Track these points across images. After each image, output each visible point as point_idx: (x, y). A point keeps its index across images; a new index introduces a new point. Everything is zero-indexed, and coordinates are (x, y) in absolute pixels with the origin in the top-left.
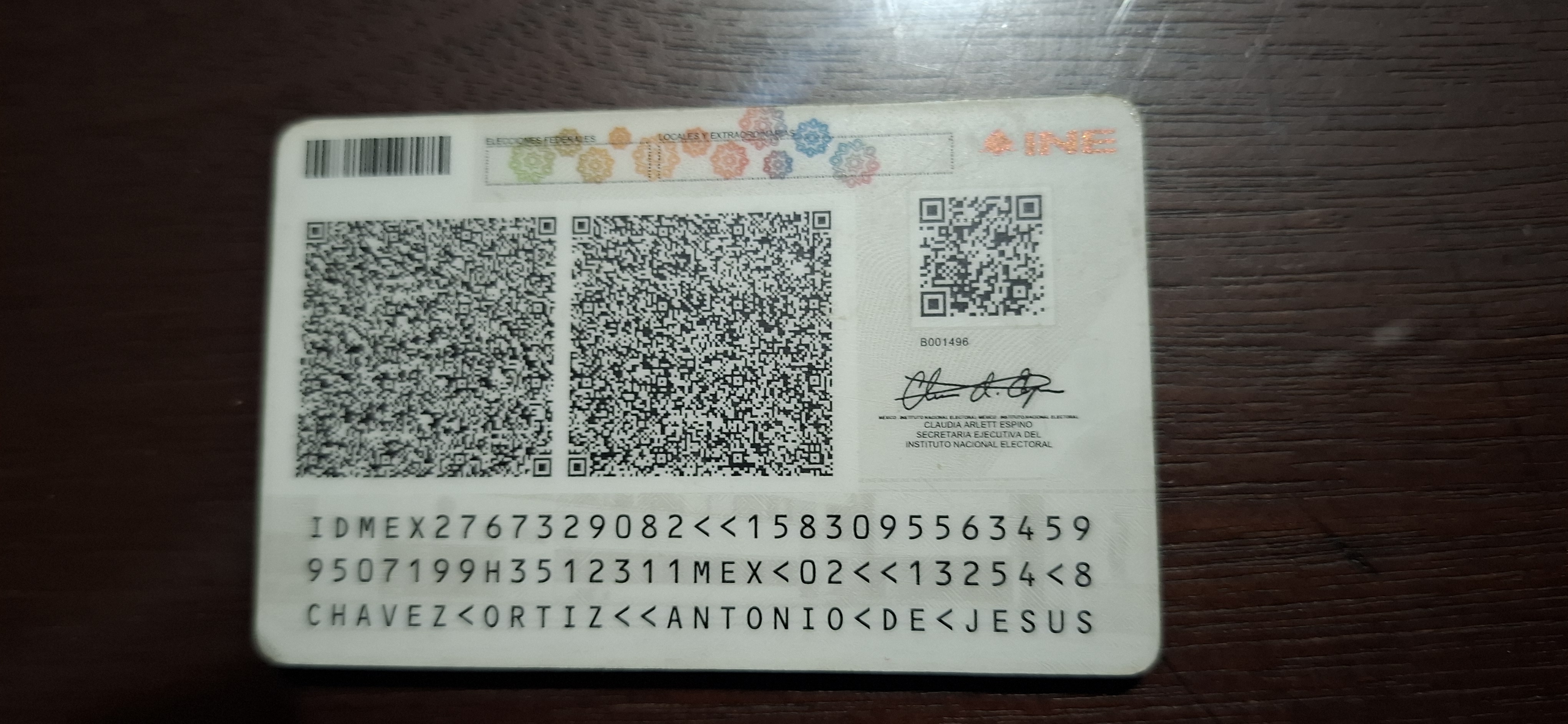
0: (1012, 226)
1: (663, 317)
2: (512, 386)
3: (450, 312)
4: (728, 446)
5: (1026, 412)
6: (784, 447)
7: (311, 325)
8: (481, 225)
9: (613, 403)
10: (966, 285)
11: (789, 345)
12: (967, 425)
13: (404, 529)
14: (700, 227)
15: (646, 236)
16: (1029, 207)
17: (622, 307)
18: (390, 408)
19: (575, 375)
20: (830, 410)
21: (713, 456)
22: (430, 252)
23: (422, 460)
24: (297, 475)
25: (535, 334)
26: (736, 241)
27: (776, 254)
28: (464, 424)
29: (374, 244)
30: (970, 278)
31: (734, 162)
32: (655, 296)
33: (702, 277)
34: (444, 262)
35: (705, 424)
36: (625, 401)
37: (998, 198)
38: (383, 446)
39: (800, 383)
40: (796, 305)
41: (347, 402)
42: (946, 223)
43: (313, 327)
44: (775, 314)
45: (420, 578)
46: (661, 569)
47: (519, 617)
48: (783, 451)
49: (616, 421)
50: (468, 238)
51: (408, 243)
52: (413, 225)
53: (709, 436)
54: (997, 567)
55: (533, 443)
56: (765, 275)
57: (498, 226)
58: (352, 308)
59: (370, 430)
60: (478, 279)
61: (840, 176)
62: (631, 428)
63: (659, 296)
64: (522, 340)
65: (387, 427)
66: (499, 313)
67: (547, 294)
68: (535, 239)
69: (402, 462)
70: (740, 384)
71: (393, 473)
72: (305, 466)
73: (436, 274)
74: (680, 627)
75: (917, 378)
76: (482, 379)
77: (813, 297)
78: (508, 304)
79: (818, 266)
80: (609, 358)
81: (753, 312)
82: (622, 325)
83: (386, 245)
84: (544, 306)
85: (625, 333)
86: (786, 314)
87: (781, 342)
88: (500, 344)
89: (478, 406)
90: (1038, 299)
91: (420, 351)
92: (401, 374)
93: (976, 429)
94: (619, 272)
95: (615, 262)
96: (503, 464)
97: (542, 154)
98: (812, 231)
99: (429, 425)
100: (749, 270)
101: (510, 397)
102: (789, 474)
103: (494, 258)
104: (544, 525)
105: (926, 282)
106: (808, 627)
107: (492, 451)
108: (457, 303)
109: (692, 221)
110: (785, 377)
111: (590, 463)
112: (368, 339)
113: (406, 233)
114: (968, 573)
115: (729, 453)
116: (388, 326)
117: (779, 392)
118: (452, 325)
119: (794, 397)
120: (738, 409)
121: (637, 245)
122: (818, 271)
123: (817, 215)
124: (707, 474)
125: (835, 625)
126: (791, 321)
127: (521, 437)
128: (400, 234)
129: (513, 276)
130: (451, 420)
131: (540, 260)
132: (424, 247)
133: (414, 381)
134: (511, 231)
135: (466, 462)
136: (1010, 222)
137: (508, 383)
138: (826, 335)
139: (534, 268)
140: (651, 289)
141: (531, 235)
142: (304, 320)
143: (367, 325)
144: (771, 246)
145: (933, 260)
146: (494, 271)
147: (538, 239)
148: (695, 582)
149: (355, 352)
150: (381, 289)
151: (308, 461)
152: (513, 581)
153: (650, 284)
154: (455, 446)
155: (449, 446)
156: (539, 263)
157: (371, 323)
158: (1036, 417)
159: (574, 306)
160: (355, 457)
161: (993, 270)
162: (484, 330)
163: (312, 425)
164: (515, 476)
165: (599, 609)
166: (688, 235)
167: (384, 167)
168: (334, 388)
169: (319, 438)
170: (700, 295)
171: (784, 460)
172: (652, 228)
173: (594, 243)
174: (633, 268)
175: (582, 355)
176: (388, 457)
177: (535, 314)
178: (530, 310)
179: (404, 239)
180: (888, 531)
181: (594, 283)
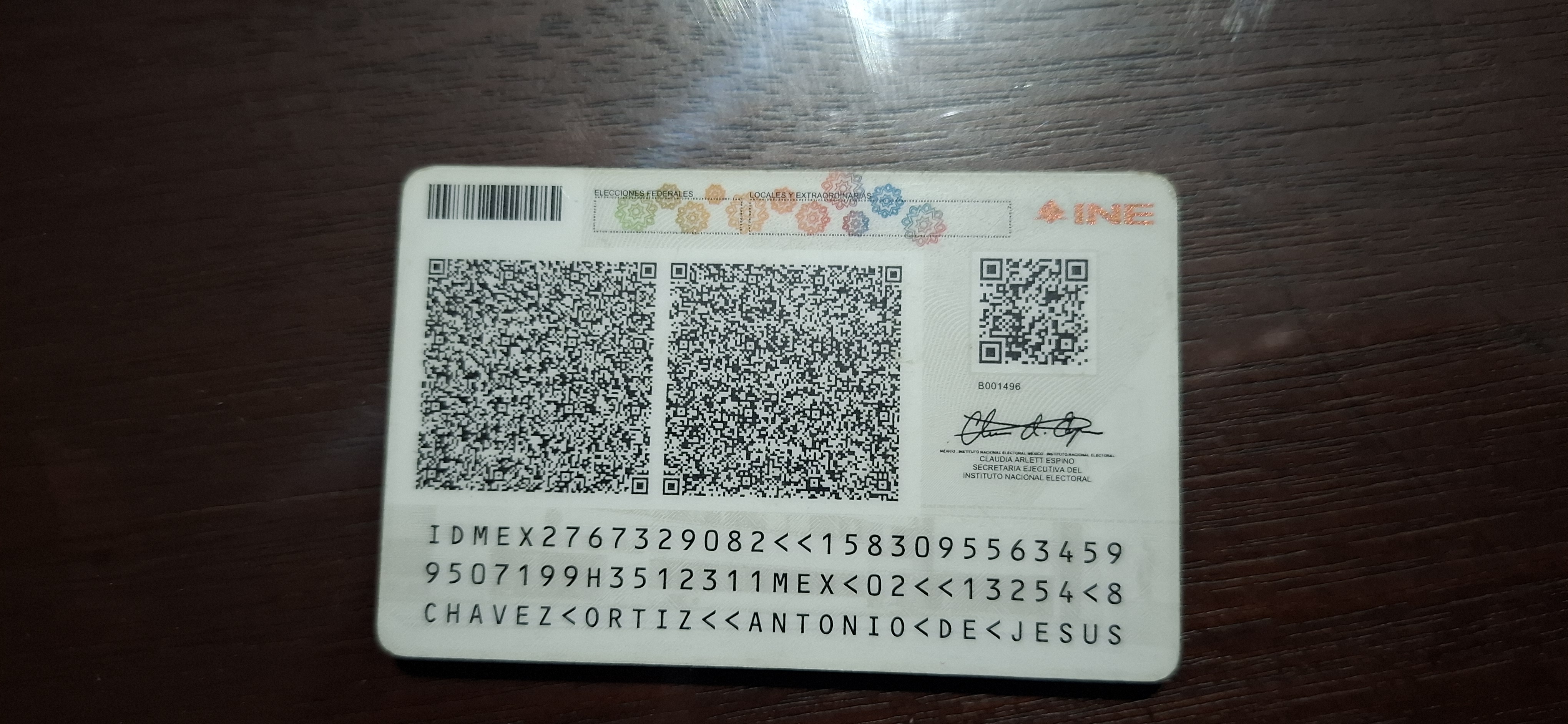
0: (1061, 287)
1: (750, 356)
2: (614, 412)
3: (559, 345)
4: (806, 472)
5: (1069, 450)
6: (855, 474)
7: (432, 352)
8: (589, 268)
9: (704, 431)
10: (1020, 337)
11: (862, 384)
12: (1017, 460)
13: (515, 537)
14: (785, 277)
16: (1077, 270)
17: (714, 345)
18: (503, 429)
19: (670, 404)
20: (897, 443)
21: (792, 480)
22: (541, 290)
23: (532, 477)
24: (417, 486)
26: (817, 290)
27: (852, 303)
28: (570, 446)
29: (491, 281)
30: (1023, 330)
31: (816, 219)
32: (743, 336)
33: (786, 321)
34: (554, 300)
35: (786, 452)
36: (714, 429)
37: (1050, 260)
38: (497, 463)
39: (871, 418)
40: (869, 348)
41: (464, 423)
42: (1004, 281)
43: (434, 354)
44: (850, 356)
45: (528, 582)
46: (745, 579)
47: (616, 619)
48: (855, 478)
49: (707, 447)
50: (577, 279)
51: (521, 281)
52: (527, 265)
53: (789, 462)
54: (1040, 585)
55: (632, 464)
56: (842, 321)
57: (604, 269)
58: (470, 338)
59: (484, 449)
60: (585, 316)
61: (912, 236)
62: (720, 453)
63: (747, 337)
64: (624, 372)
65: (500, 446)
66: (603, 347)
67: (646, 332)
68: (637, 282)
69: (513, 478)
70: (818, 417)
71: (505, 488)
72: (425, 478)
73: (546, 310)
74: (760, 630)
75: (974, 417)
76: (587, 406)
77: (884, 342)
78: (613, 339)
79: (889, 315)
80: (701, 390)
81: (831, 353)
82: (713, 362)
83: (502, 282)
84: (644, 342)
85: (716, 369)
86: (860, 356)
87: (855, 381)
88: (604, 374)
89: (583, 430)
90: (1083, 351)
91: (531, 379)
92: (514, 399)
93: (1025, 464)
94: (712, 314)
95: (709, 305)
96: (605, 482)
97: (645, 205)
98: (884, 284)
99: (539, 445)
100: (828, 316)
101: (613, 422)
102: (860, 498)
103: (600, 297)
104: (641, 537)
105: (984, 333)
106: (874, 634)
107: (595, 470)
108: (565, 336)
109: (778, 271)
110: (858, 412)
111: (683, 483)
112: (483, 367)
113: (520, 272)
114: (1015, 589)
115: (807, 478)
116: (503, 355)
117: (852, 425)
118: (560, 357)
119: (866, 430)
120: (815, 439)
121: (728, 291)
122: (889, 320)
124: (787, 496)
125: (898, 633)
126: (864, 363)
127: (620, 458)
128: (514, 273)
129: (616, 314)
130: (559, 442)
131: (641, 301)
132: (537, 286)
133: (526, 406)
134: (615, 274)
135: (571, 480)
136: (1060, 282)
137: (612, 411)
138: (895, 377)
139: (636, 308)
140: (740, 330)
141: (634, 280)
142: (425, 347)
143: (483, 354)
144: (848, 296)
145: (991, 314)
146: (600, 309)
147: (640, 282)
148: (775, 591)
149: (472, 378)
150: (497, 322)
151: (427, 475)
152: (612, 586)
153: (739, 326)
154: (562, 465)
155: (557, 464)
156: (641, 303)
157: (487, 352)
158: (1078, 455)
159: (671, 342)
160: (471, 472)
161: (1043, 324)
162: (590, 362)
163: (431, 442)
164: (616, 493)
165: (688, 613)
166: (774, 283)
167: (501, 213)
168: (453, 409)
169: (438, 455)
170: (784, 337)
171: (856, 486)
172: (742, 276)
173: (690, 288)
174: (724, 311)
175: (678, 387)
176: (501, 473)
177: (636, 349)
178: (631, 345)
179: (518, 277)
180: (946, 551)
181: (689, 323)
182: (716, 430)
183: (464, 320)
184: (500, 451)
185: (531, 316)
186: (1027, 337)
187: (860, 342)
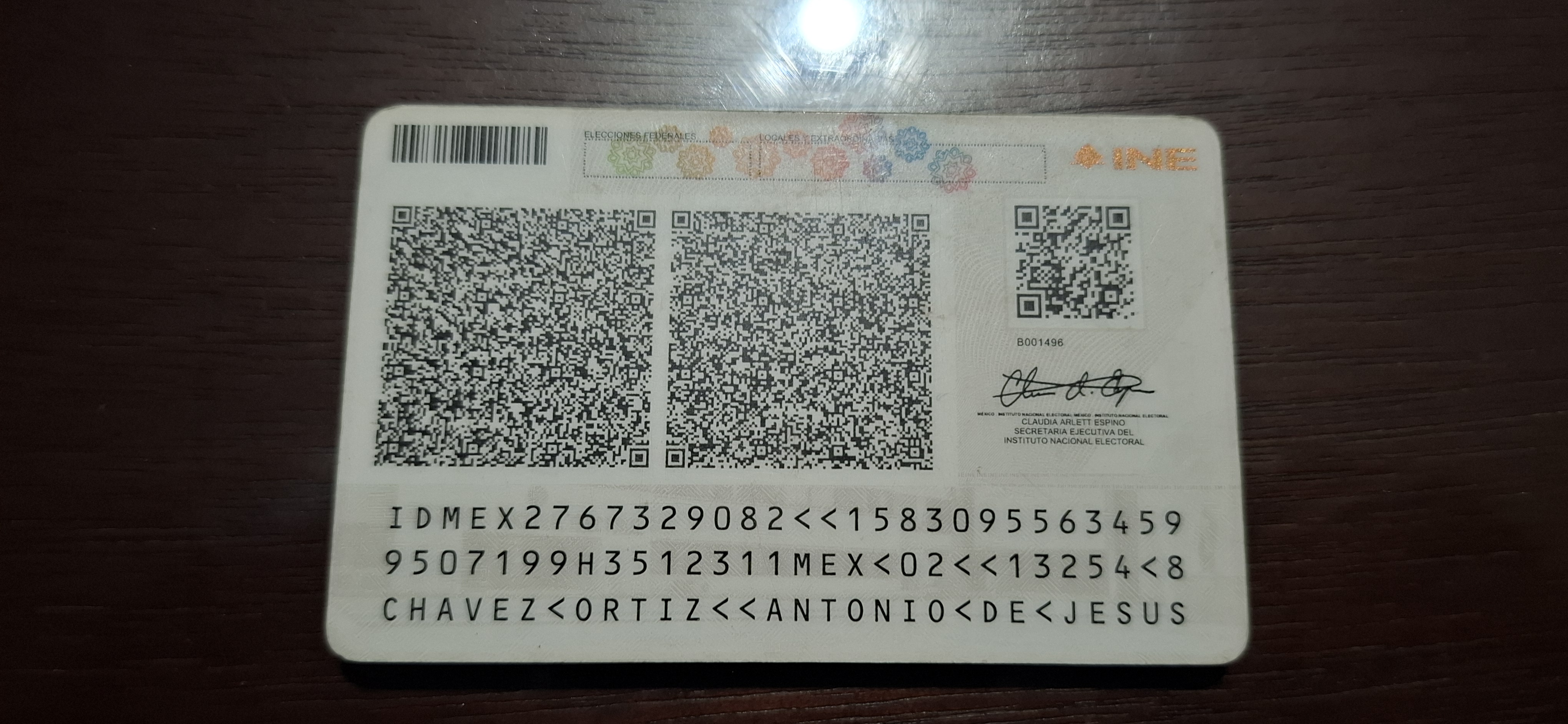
0: (1103, 235)
1: (763, 312)
2: (609, 376)
3: (544, 301)
4: (829, 439)
5: (1119, 410)
6: (884, 441)
7: (397, 309)
8: (579, 216)
9: (712, 395)
10: (1061, 289)
11: (889, 342)
12: (1063, 422)
13: (492, 518)
14: (800, 225)
15: (746, 232)
16: (1119, 218)
17: (722, 300)
18: (478, 396)
19: (673, 366)
20: (930, 406)
21: (813, 449)
22: (524, 240)
23: (512, 449)
24: (376, 463)
25: (633, 325)
26: (836, 240)
27: (876, 254)
28: (558, 413)
29: (465, 230)
30: (1064, 282)
31: (834, 164)
32: (755, 291)
33: (803, 274)
34: (538, 251)
35: (806, 417)
36: (724, 393)
37: (1090, 208)
38: (471, 435)
39: (900, 379)
40: (896, 303)
41: (433, 390)
42: (1041, 230)
43: (397, 312)
44: (875, 311)
45: (507, 570)
46: (761, 561)
47: (612, 611)
48: (883, 445)
49: (715, 413)
50: (565, 228)
51: (500, 231)
52: (507, 213)
53: (809, 429)
54: (1094, 559)
55: (629, 434)
56: (865, 274)
57: (595, 218)
58: (440, 294)
59: (456, 418)
60: (574, 269)
61: (939, 182)
62: (731, 419)
63: (759, 291)
64: (619, 331)
65: (475, 415)
66: (595, 303)
67: (644, 286)
68: (633, 231)
69: (490, 451)
70: (841, 378)
71: (480, 462)
72: (385, 453)
73: (529, 262)
74: (780, 619)
75: (1014, 376)
76: (577, 369)
77: (912, 296)
78: (607, 295)
79: (917, 267)
80: (707, 350)
81: (854, 308)
82: (722, 318)
83: (478, 231)
84: (643, 298)
85: (725, 326)
86: (886, 311)
87: (881, 339)
88: (596, 333)
89: (573, 396)
90: (1129, 303)
91: (512, 339)
92: (492, 361)
93: (1072, 427)
94: (718, 265)
95: (715, 256)
96: (598, 454)
97: (642, 148)
98: (911, 233)
99: (521, 413)
100: (849, 269)
101: (607, 387)
102: (890, 468)
103: (591, 248)
104: (640, 516)
105: (1022, 285)
106: (910, 620)
107: (587, 441)
108: (551, 291)
109: (792, 219)
110: (885, 372)
111: (688, 454)
112: (456, 325)
113: (499, 220)
114: (1065, 566)
115: (830, 446)
116: (479, 313)
117: (879, 387)
118: (545, 314)
119: (894, 392)
120: (838, 403)
121: (737, 241)
122: (917, 272)
123: (916, 218)
124: (808, 467)
125: (937, 618)
126: (891, 319)
127: (617, 428)
128: (493, 221)
129: (610, 267)
130: (544, 409)
131: (639, 252)
132: (519, 236)
133: (506, 369)
134: (608, 223)
135: (559, 452)
136: (1101, 231)
137: (606, 374)
138: (926, 333)
139: (632, 260)
140: (752, 284)
141: (630, 229)
142: (387, 305)
143: (456, 311)
144: (871, 246)
145: (1028, 265)
146: (591, 261)
147: (638, 232)
148: (796, 574)
149: (442, 338)
150: (472, 276)
151: (388, 448)
152: (607, 573)
153: (750, 279)
154: (548, 436)
155: (542, 435)
156: (638, 255)
157: (459, 309)
158: (1129, 416)
159: (674, 298)
160: (440, 445)
161: (1085, 275)
162: (580, 319)
163: (393, 412)
164: (613, 466)
165: (697, 601)
166: (789, 233)
167: (477, 155)
168: (419, 374)
169: (401, 425)
170: (801, 291)
171: (885, 454)
172: (752, 225)
173: (694, 238)
174: (733, 263)
175: (681, 347)
176: (476, 446)
177: (633, 305)
178: (628, 301)
179: (497, 227)
180: (987, 525)
181: (693, 276)
182: (726, 394)
183: (434, 274)
184: (475, 421)
185: (512, 269)
186: (1068, 289)
187: (885, 296)
